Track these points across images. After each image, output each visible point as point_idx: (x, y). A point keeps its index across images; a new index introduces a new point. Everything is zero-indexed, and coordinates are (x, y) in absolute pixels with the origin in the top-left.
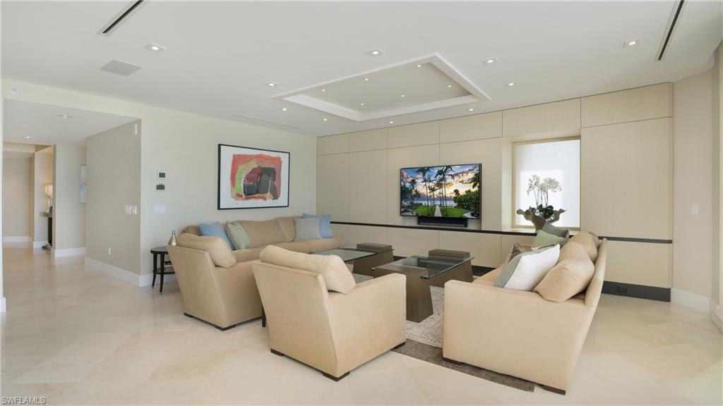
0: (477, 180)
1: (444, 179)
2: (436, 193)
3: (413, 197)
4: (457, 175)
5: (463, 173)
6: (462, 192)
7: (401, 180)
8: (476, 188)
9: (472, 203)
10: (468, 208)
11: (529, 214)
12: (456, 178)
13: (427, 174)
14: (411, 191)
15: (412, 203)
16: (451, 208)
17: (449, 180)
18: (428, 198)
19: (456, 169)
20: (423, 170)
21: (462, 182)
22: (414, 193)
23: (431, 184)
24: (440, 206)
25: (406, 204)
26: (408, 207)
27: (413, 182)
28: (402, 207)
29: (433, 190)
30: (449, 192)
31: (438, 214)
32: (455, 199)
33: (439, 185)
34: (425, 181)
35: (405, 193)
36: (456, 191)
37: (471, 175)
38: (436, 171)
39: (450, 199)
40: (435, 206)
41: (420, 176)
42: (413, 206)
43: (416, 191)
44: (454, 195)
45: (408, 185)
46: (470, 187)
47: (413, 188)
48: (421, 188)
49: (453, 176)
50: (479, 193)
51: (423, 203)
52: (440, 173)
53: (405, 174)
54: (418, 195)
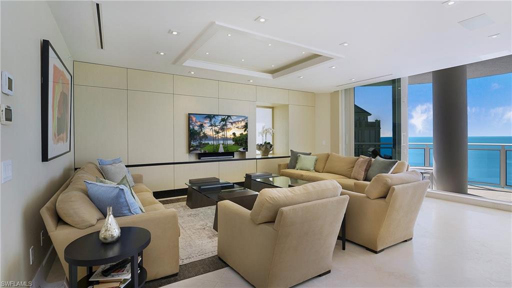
0: (246, 127)
1: (225, 125)
2: (220, 135)
3: (201, 139)
4: (234, 122)
5: (238, 121)
6: (238, 134)
7: (189, 124)
8: (246, 132)
9: (242, 142)
10: (241, 145)
12: (234, 125)
13: (213, 120)
14: (199, 134)
15: (200, 143)
16: (231, 146)
17: (229, 126)
18: (214, 139)
19: (234, 119)
20: (210, 117)
21: (238, 127)
22: (202, 134)
23: (216, 128)
24: (223, 144)
25: (195, 144)
26: (197, 146)
27: (201, 126)
28: (190, 146)
29: (218, 133)
30: (229, 134)
31: (221, 150)
32: (233, 139)
33: (222, 129)
34: (211, 125)
35: (192, 135)
36: (234, 134)
37: (243, 124)
38: (220, 118)
39: (230, 139)
40: (219, 144)
41: (207, 121)
42: (201, 145)
43: (204, 133)
44: (232, 136)
45: (196, 128)
46: (242, 131)
47: (202, 130)
48: (208, 131)
49: (232, 123)
50: (247, 135)
51: (210, 143)
52: (223, 120)
53: (194, 119)
54: (206, 136)
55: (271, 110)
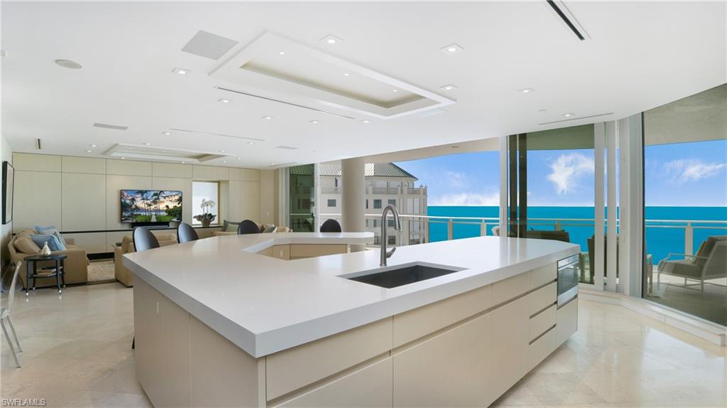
0: (180, 200)
1: (158, 199)
2: (153, 207)
3: (133, 210)
4: (167, 196)
5: (171, 196)
6: (171, 206)
7: (121, 198)
8: (180, 205)
9: (177, 213)
10: (175, 216)
11: (199, 218)
12: (167, 199)
13: (145, 195)
14: (131, 206)
15: (132, 214)
16: (163, 216)
17: (162, 199)
18: (146, 211)
19: (167, 193)
20: (142, 192)
21: (171, 201)
22: (133, 207)
23: (148, 201)
24: (156, 215)
25: (126, 215)
26: (129, 216)
27: (133, 200)
28: (122, 216)
29: (150, 205)
30: (162, 206)
31: (154, 220)
32: (166, 211)
33: (155, 202)
34: (143, 199)
35: (124, 207)
36: (167, 206)
37: (177, 197)
38: (152, 193)
39: (163, 211)
40: (151, 215)
41: (139, 195)
42: (132, 216)
43: (136, 206)
44: (165, 209)
45: (128, 202)
46: (176, 204)
47: (133, 203)
48: (140, 203)
49: (165, 197)
50: (181, 207)
51: (142, 214)
52: (155, 195)
53: (126, 194)
54: (137, 208)
55: (217, 184)
